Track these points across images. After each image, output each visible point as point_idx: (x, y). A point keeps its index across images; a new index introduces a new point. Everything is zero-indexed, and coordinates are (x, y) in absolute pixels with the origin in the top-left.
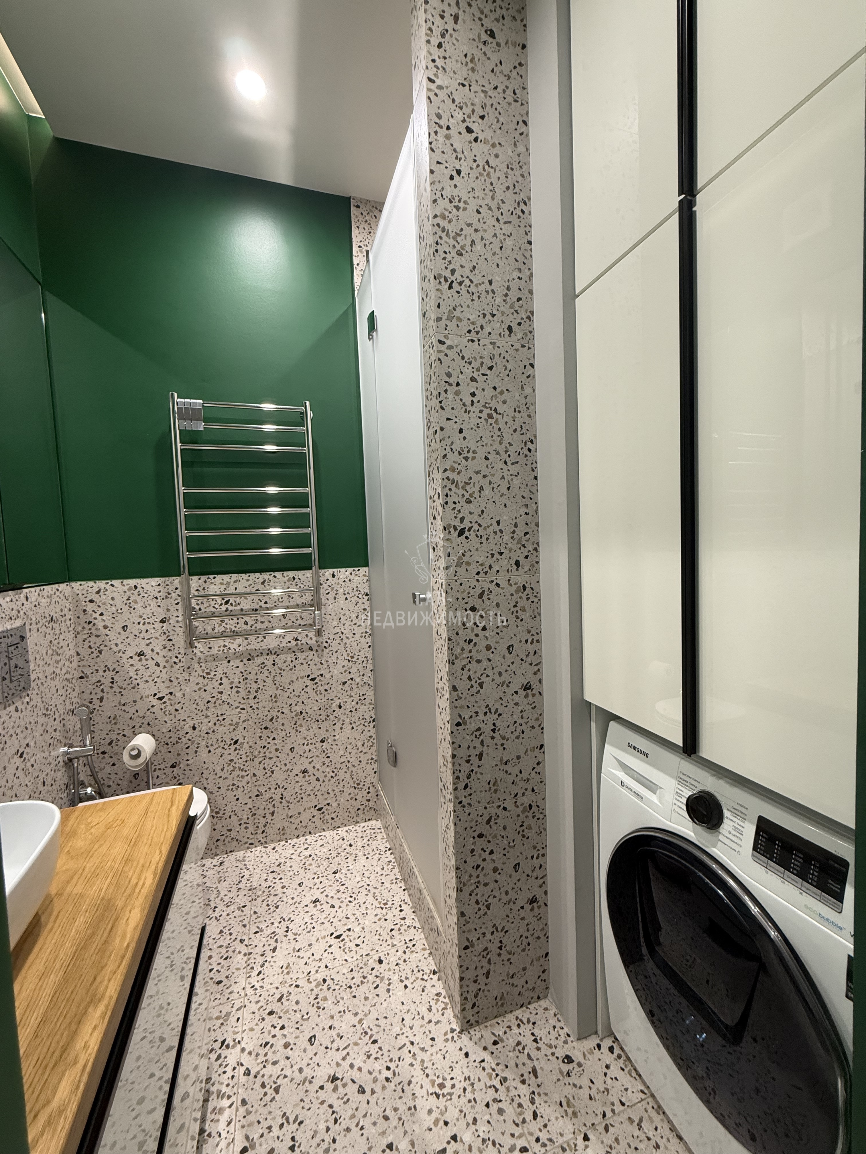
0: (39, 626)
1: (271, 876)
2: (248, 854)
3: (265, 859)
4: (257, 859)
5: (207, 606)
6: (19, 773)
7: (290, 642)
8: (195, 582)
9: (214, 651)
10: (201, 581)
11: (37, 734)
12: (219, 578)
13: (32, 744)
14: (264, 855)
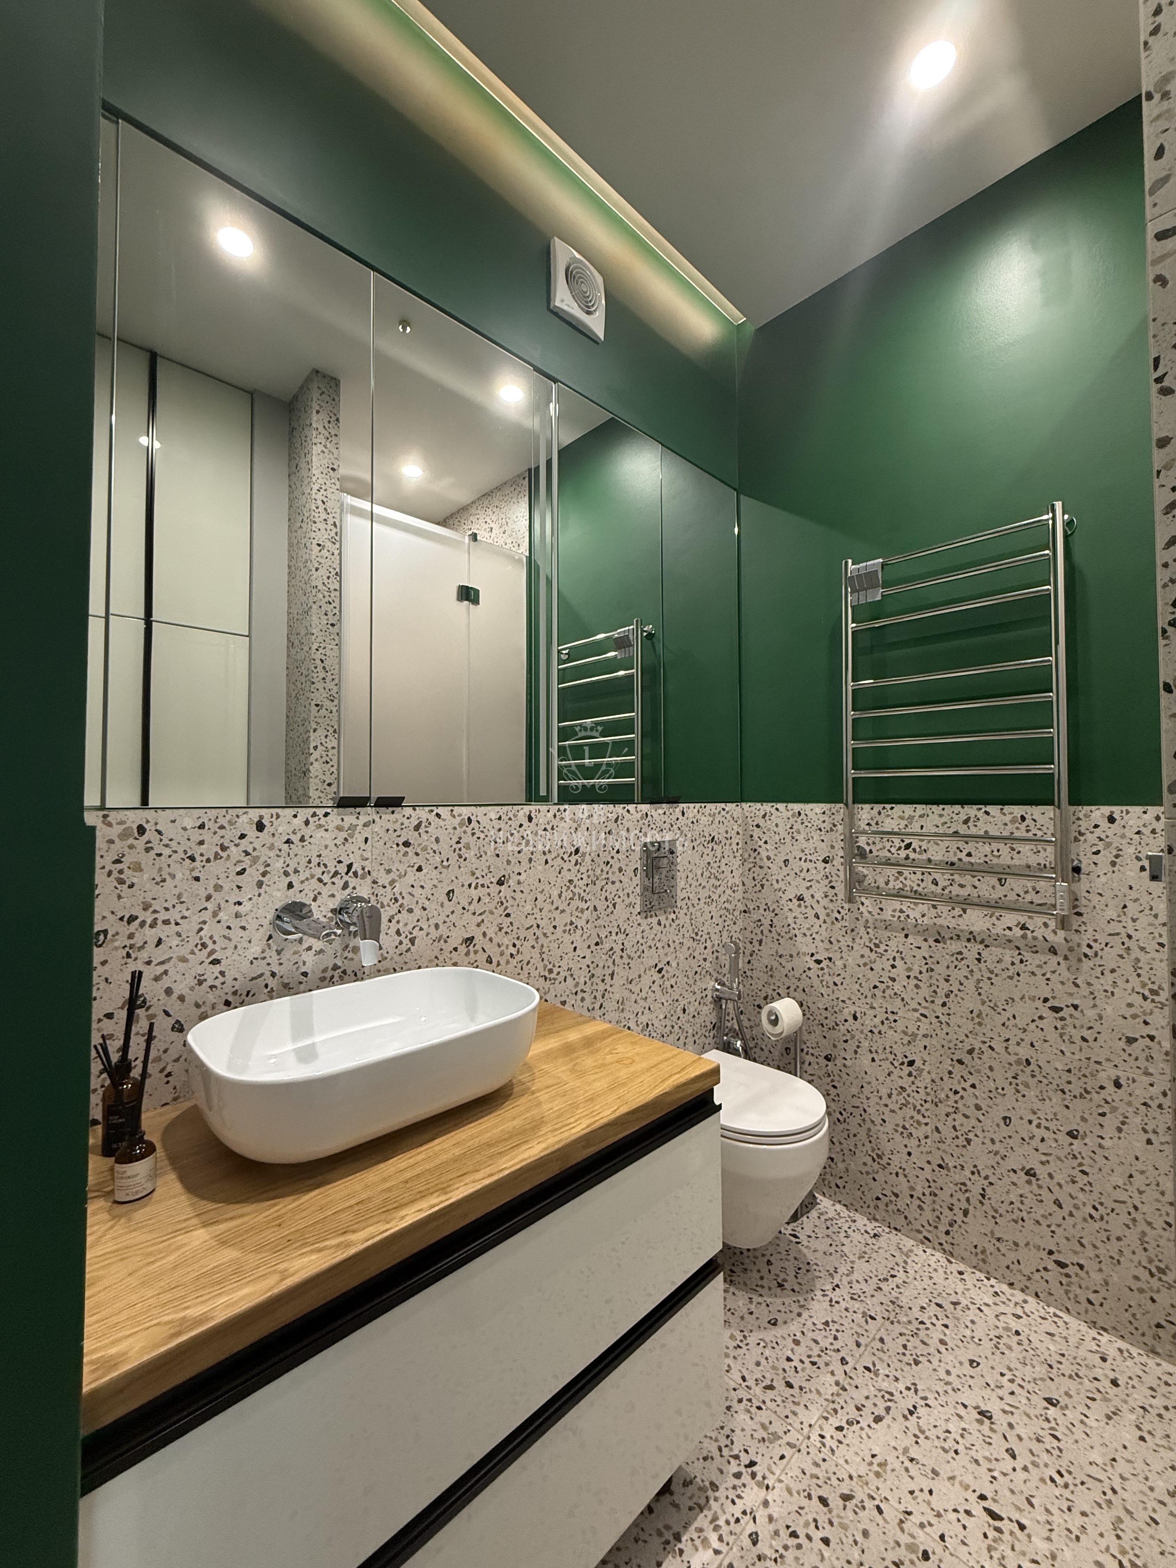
0: (695, 843)
1: (933, 1310)
2: (919, 1250)
3: (939, 1277)
4: (926, 1268)
5: (881, 849)
6: (655, 987)
7: (1010, 929)
8: (865, 813)
9: (887, 915)
10: (874, 812)
11: (682, 957)
12: (899, 808)
13: (674, 964)
14: (941, 1271)
